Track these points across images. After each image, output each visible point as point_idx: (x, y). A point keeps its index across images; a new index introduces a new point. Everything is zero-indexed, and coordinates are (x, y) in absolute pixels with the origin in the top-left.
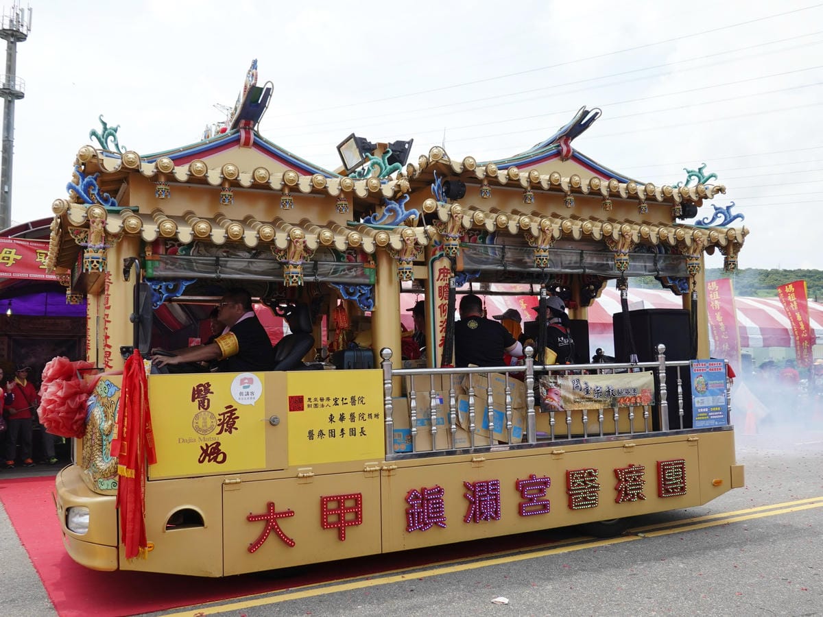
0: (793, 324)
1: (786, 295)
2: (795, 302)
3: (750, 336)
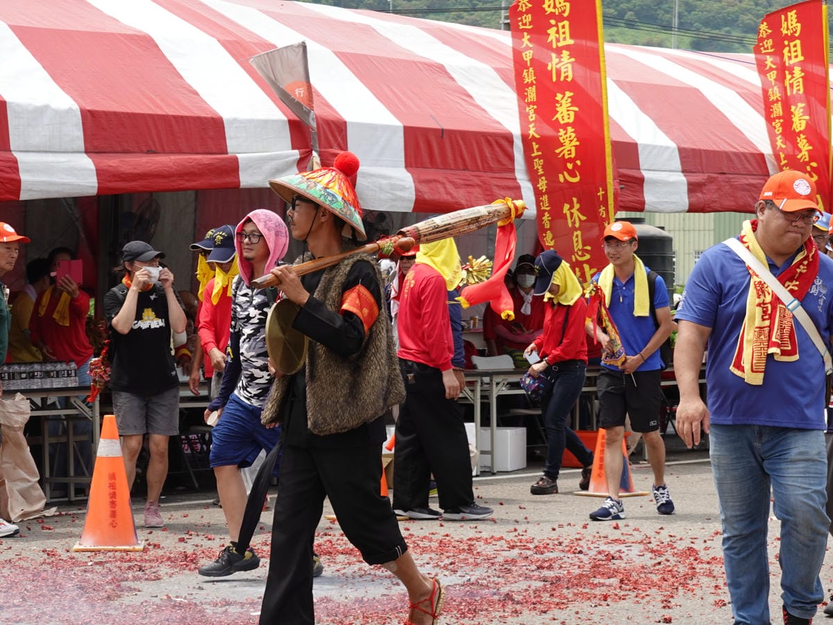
0: (779, 143)
1: (779, 42)
2: (797, 71)
3: (646, 174)
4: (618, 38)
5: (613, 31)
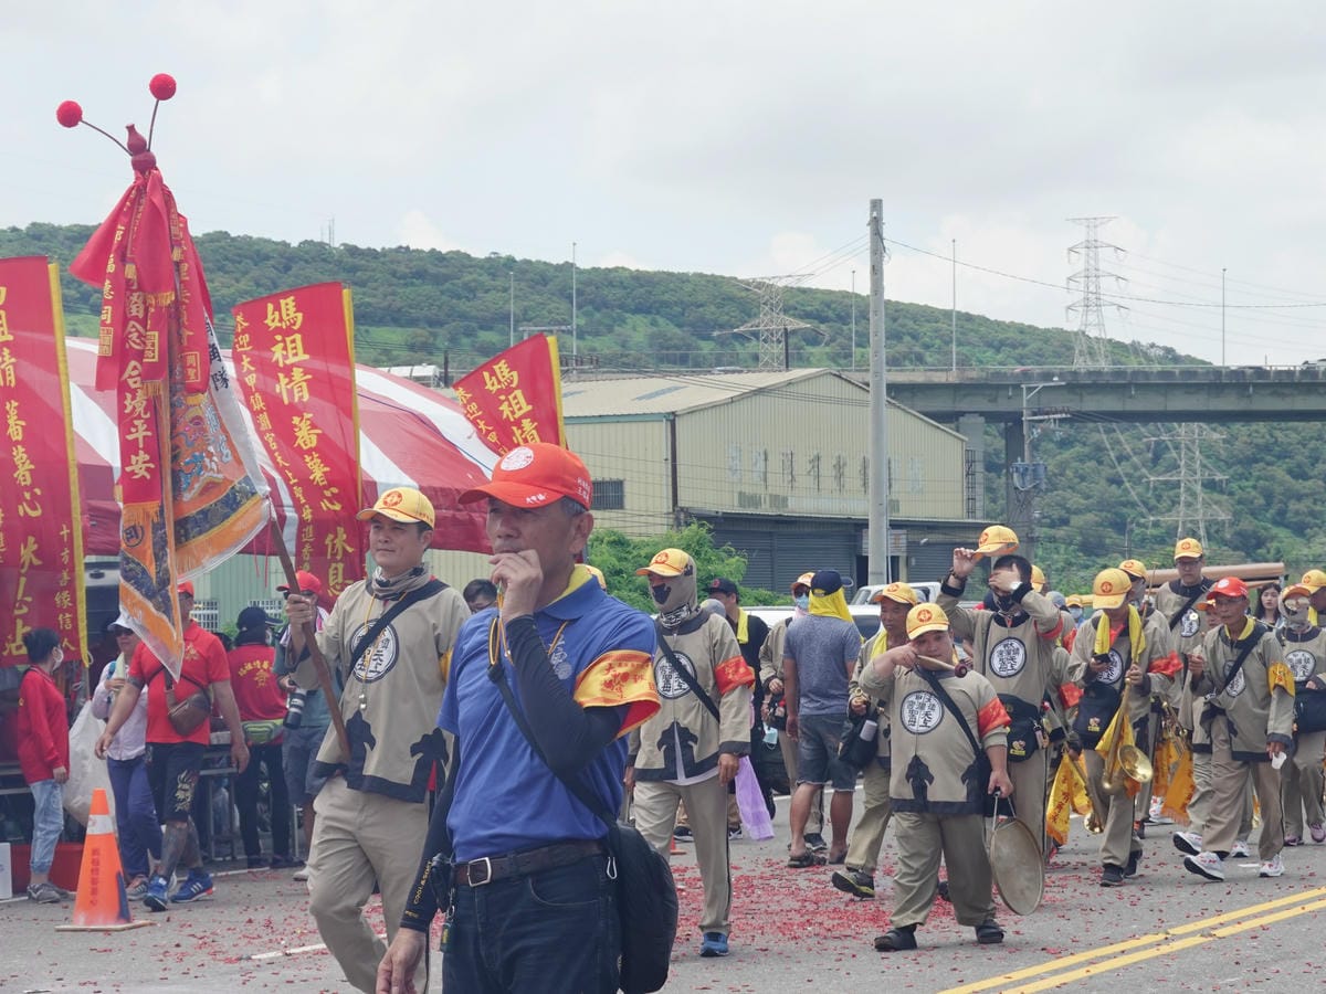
2: (299, 370)
4: (81, 327)
5: (74, 318)
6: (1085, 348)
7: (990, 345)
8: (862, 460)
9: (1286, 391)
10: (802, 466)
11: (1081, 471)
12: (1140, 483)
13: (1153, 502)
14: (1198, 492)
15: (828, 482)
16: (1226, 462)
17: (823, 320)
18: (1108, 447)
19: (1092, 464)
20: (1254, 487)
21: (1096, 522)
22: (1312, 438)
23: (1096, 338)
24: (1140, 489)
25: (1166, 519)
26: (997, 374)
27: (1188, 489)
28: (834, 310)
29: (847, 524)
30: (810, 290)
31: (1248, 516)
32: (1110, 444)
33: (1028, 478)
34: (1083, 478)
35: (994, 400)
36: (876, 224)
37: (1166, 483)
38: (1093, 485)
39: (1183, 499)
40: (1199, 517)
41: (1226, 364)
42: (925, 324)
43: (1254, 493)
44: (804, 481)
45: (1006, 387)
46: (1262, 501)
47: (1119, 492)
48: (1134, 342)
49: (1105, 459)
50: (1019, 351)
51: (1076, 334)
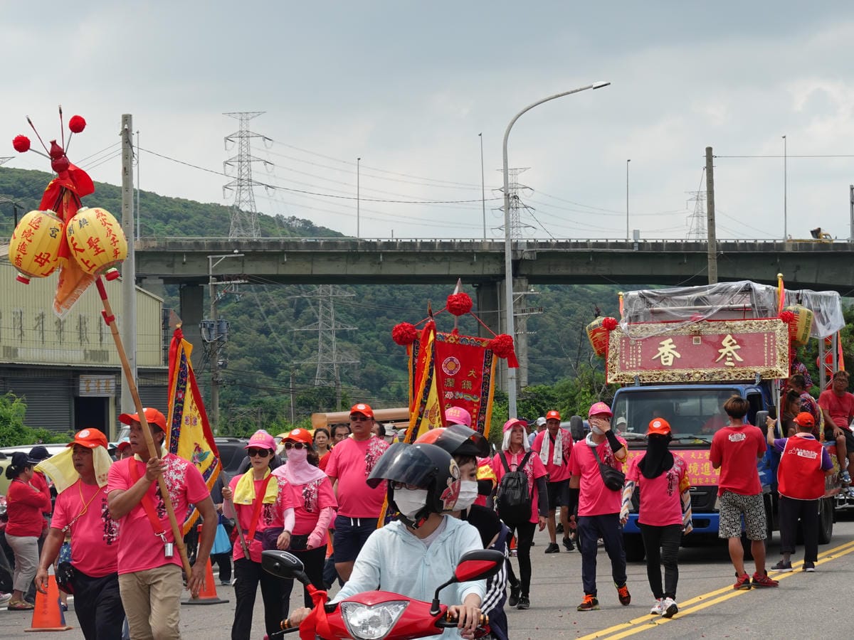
6: (238, 220)
7: (159, 217)
8: (78, 318)
9: (410, 259)
10: (29, 322)
11: (235, 323)
12: (285, 332)
13: (295, 348)
14: (333, 340)
15: (51, 336)
16: (355, 317)
17: (20, 195)
18: (259, 303)
19: (245, 317)
20: (378, 337)
21: (249, 366)
22: (424, 296)
23: (247, 212)
24: (284, 338)
25: (308, 363)
26: (174, 244)
27: (324, 338)
28: (28, 186)
29: (66, 371)
30: (8, 169)
31: (373, 361)
32: (260, 301)
33: (213, 333)
34: (237, 329)
35: (171, 265)
36: (127, 134)
37: (305, 333)
38: (245, 335)
39: (320, 347)
40: (334, 361)
41: (361, 237)
42: (106, 199)
43: (377, 341)
44: (31, 335)
45: (181, 254)
46: (383, 348)
47: (267, 341)
48: (278, 215)
49: (257, 314)
50: (184, 222)
51: (231, 208)
